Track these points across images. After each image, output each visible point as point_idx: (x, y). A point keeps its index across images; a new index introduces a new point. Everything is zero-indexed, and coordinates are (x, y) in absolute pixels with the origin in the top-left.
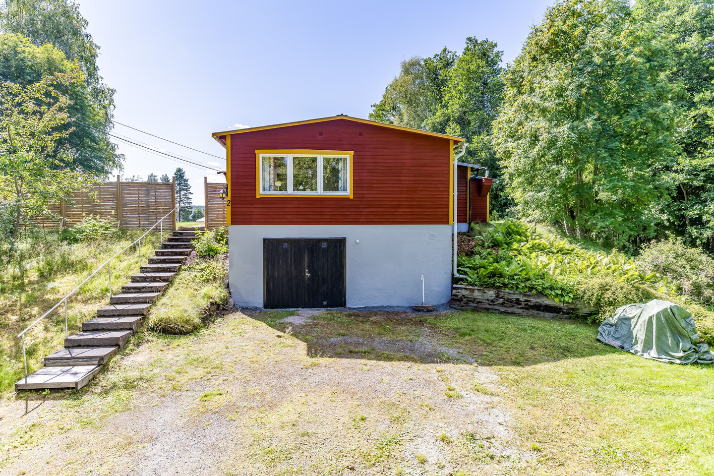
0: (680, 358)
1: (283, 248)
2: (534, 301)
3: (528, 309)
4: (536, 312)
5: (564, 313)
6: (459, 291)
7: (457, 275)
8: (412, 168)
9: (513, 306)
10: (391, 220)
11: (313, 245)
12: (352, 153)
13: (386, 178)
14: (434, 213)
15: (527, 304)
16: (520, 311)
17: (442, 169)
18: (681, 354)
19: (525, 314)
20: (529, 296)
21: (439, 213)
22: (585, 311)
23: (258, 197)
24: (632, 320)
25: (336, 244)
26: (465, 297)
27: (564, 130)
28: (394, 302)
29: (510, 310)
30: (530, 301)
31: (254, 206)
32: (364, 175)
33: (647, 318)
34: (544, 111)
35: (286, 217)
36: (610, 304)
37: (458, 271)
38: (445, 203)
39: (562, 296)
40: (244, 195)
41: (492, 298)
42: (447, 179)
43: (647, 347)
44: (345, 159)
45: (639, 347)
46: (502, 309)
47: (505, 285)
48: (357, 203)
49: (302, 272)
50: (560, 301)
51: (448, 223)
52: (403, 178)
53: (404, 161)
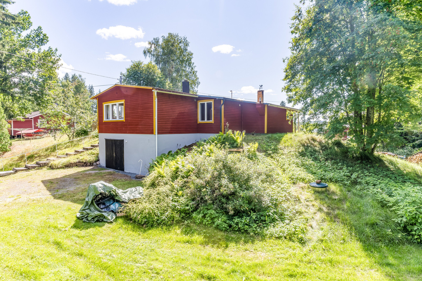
8: (142, 105)
10: (136, 132)
11: (115, 142)
12: (125, 100)
21: (150, 128)
23: (103, 122)
25: (121, 142)
31: (103, 125)
32: (128, 110)
35: (110, 130)
38: (152, 123)
42: (153, 110)
48: (126, 123)
49: (113, 154)
51: (153, 133)
52: (139, 111)
53: (139, 102)
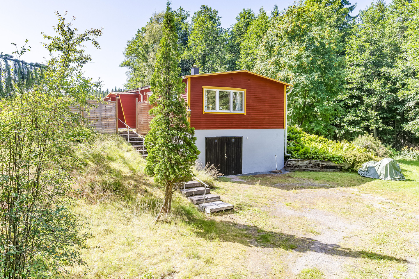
0: (398, 179)
1: (215, 143)
2: (326, 164)
3: (322, 168)
4: (326, 169)
5: (338, 169)
6: (292, 162)
7: (287, 155)
8: (270, 99)
9: (316, 167)
10: (261, 126)
11: (228, 140)
12: (246, 90)
13: (259, 104)
14: (277, 123)
15: (323, 166)
16: (319, 169)
17: (281, 100)
18: (399, 177)
19: (321, 171)
20: (324, 162)
21: (280, 123)
22: (347, 167)
23: (204, 113)
24: (375, 168)
25: (238, 139)
26: (294, 165)
27: (303, 78)
28: (262, 170)
29: (314, 169)
30: (324, 164)
31: (201, 119)
32: (250, 102)
33: (385, 165)
34: (290, 67)
35: (216, 125)
36: (359, 162)
37: (287, 152)
38: (282, 117)
39: (339, 161)
40: (196, 112)
41: (307, 164)
42: (283, 105)
43: (386, 176)
44: (241, 94)
45: (382, 177)
46: (311, 169)
47: (313, 158)
48: (247, 117)
49: (223, 156)
50: (338, 163)
51: (283, 128)
52: (266, 104)
53: (266, 95)
